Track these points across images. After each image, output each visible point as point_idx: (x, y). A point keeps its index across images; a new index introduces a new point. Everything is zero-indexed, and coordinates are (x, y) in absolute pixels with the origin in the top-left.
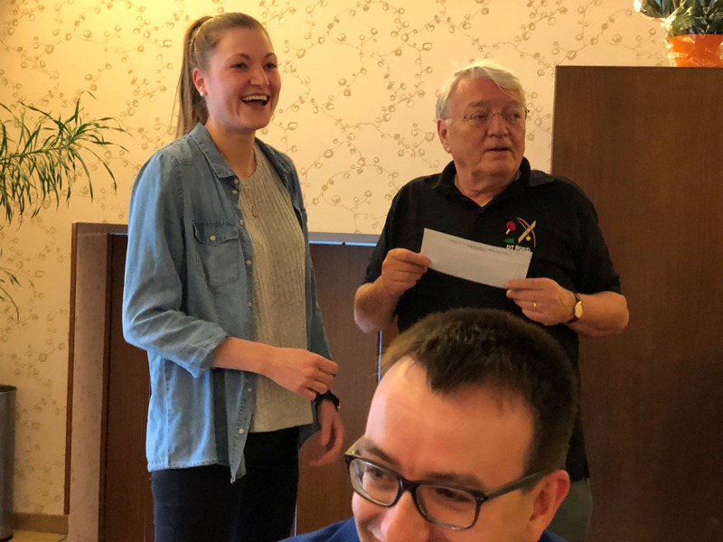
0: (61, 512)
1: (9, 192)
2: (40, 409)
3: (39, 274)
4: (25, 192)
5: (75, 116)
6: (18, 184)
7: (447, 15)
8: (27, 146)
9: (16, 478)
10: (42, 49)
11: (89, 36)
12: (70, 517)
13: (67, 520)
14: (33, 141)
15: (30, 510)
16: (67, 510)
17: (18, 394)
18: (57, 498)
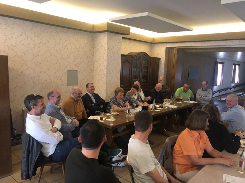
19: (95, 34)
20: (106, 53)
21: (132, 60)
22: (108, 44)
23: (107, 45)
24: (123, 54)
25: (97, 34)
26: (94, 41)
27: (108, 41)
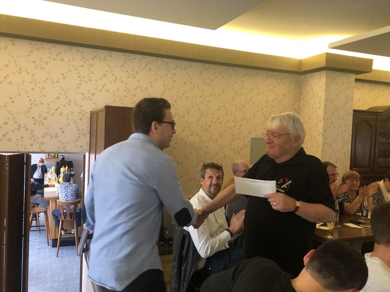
19: (302, 76)
20: (322, 108)
21: (376, 121)
22: (326, 91)
23: (324, 93)
24: (356, 109)
25: (306, 75)
26: (302, 88)
27: (327, 86)
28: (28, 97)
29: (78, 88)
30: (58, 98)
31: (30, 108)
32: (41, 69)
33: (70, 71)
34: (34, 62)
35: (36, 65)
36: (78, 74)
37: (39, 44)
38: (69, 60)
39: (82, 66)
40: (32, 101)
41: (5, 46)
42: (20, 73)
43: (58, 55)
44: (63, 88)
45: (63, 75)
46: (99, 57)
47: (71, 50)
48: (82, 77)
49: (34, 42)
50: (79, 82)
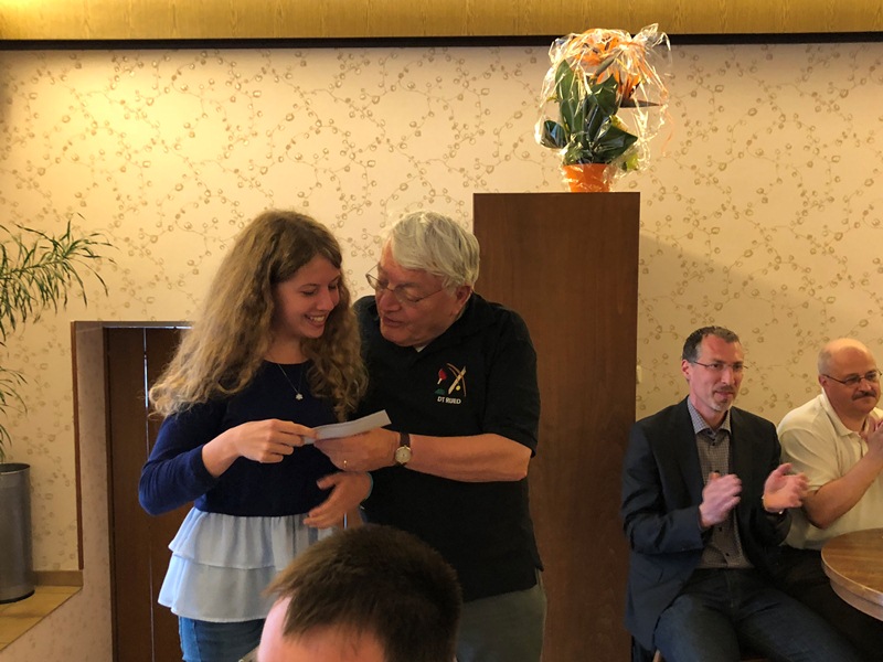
0: (77, 568)
1: (12, 303)
2: (52, 481)
3: (43, 367)
4: (26, 303)
5: (68, 235)
6: (19, 295)
7: (387, 137)
8: (25, 262)
9: (35, 543)
10: (35, 171)
11: (77, 159)
12: (84, 571)
13: (81, 574)
14: (31, 257)
15: (49, 568)
16: (81, 566)
17: (31, 471)
18: (71, 557)
28: (338, 189)
29: (452, 157)
30: (404, 187)
31: (344, 215)
32: (363, 116)
33: (430, 113)
34: (348, 100)
35: (352, 109)
36: (451, 118)
37: (357, 53)
38: (429, 86)
39: (460, 98)
40: (347, 198)
41: (286, 71)
42: (318, 132)
43: (401, 76)
44: (416, 160)
45: (415, 126)
46: (503, 68)
47: (431, 60)
48: (460, 127)
49: (345, 52)
50: (452, 141)
